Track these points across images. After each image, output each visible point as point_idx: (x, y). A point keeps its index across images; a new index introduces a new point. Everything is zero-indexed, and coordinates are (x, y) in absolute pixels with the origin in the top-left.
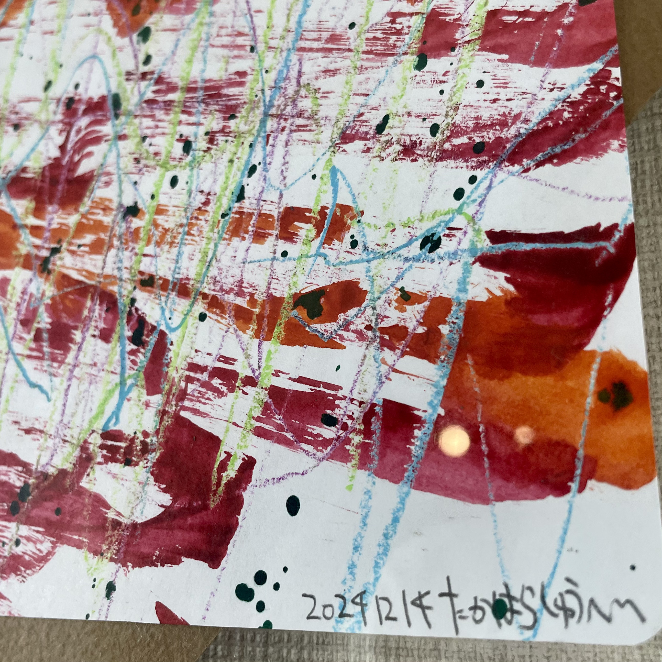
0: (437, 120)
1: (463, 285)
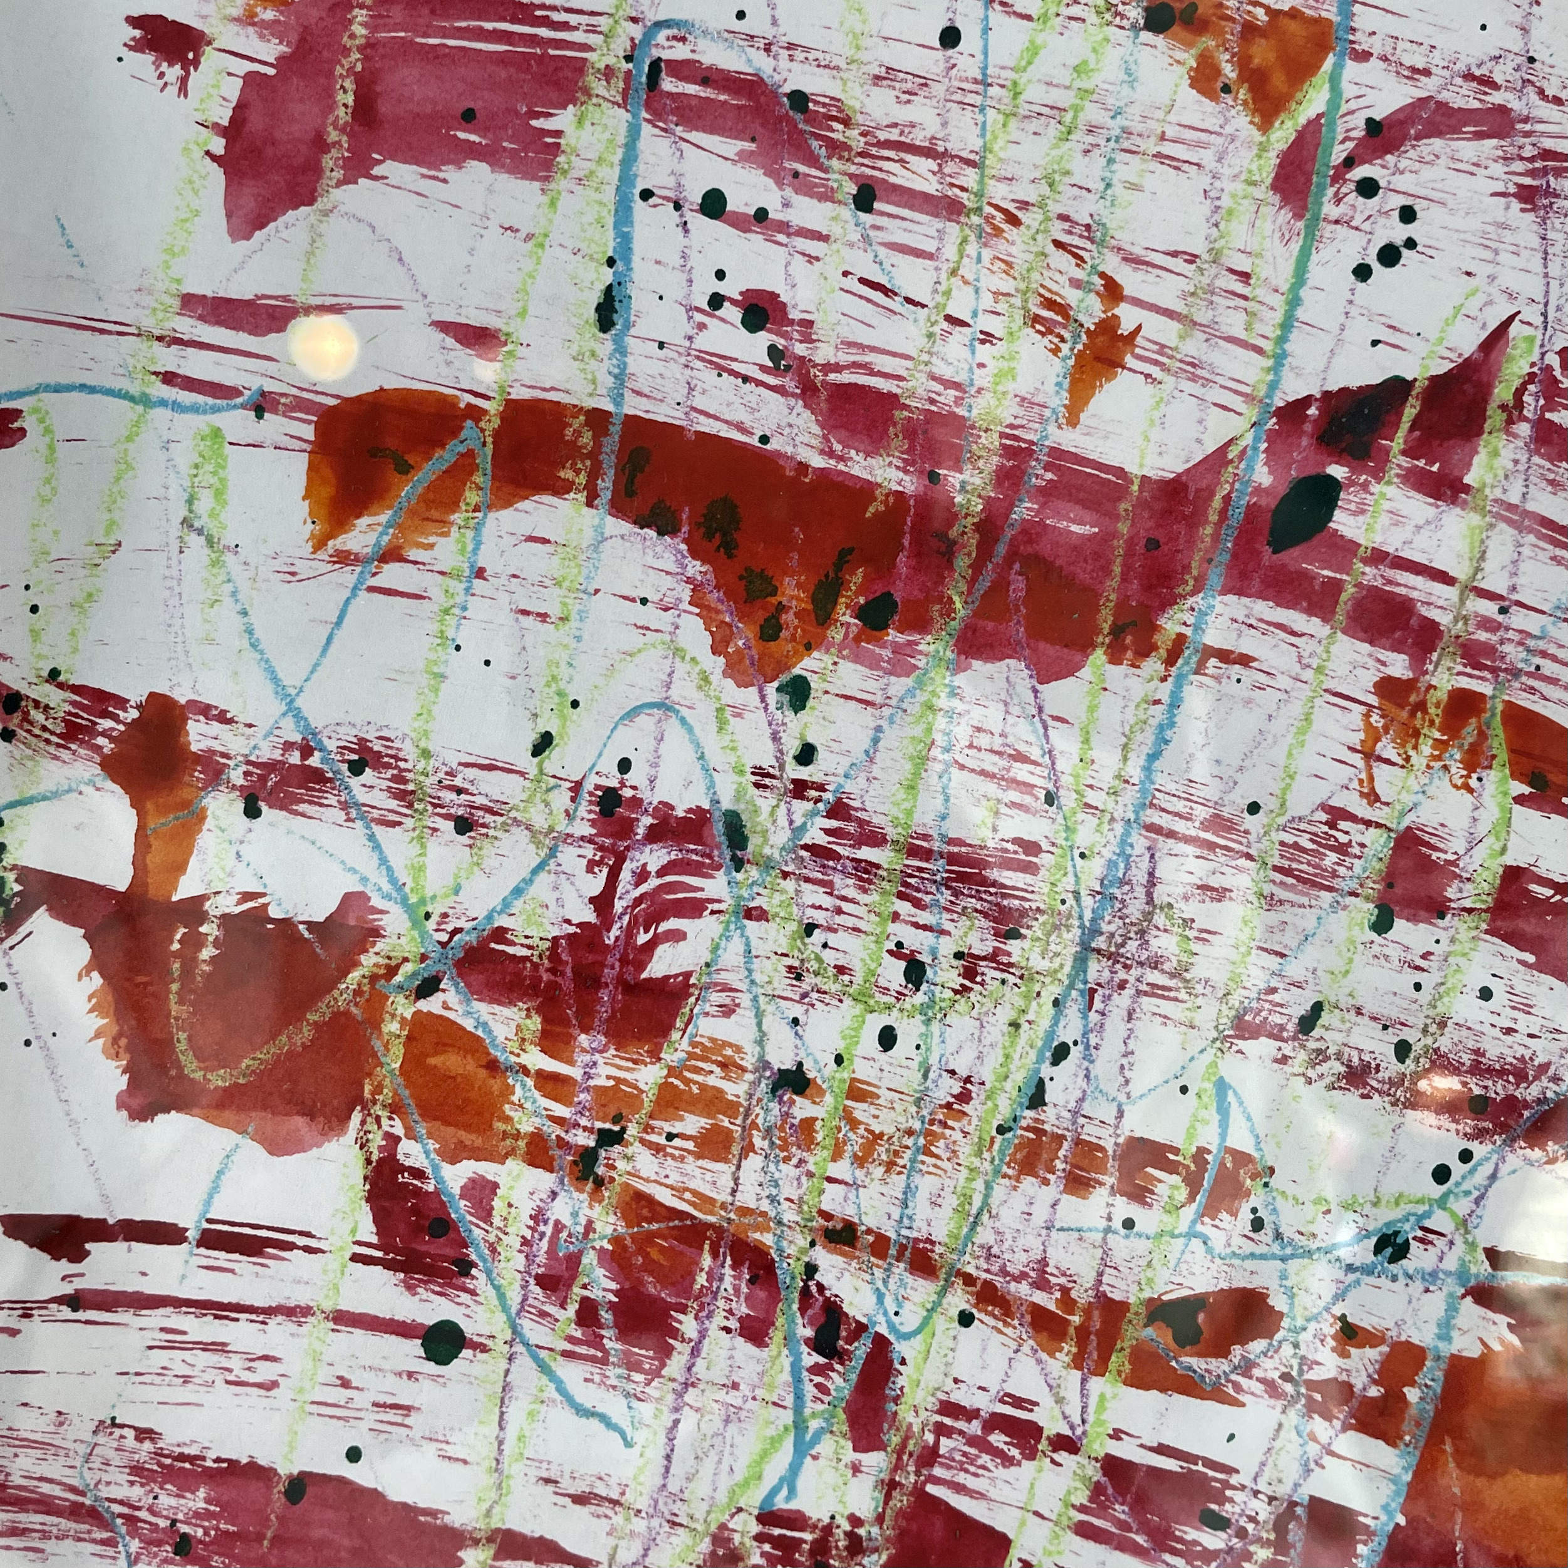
0: (1408, 1035)
1: (1446, 1328)
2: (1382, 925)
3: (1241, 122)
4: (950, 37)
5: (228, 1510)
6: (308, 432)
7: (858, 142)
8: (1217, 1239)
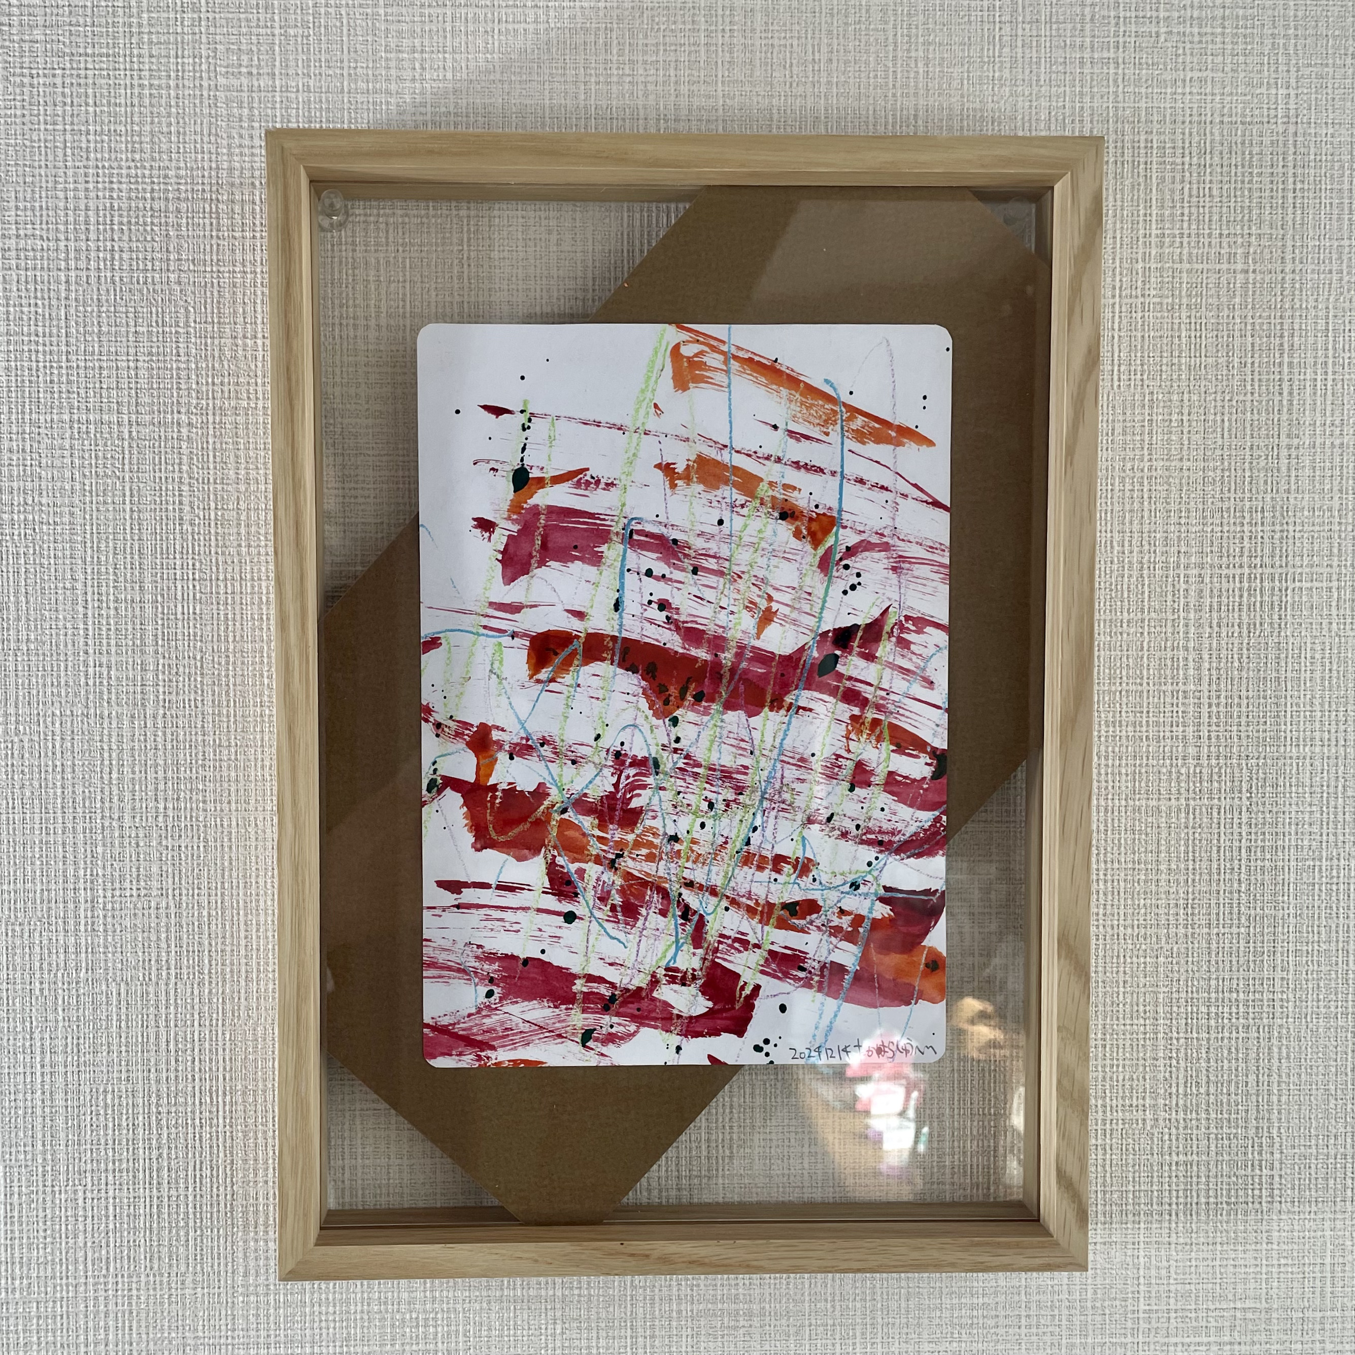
0: (860, 823)
1: (871, 910)
2: (852, 790)
3: (809, 547)
4: (721, 522)
5: (505, 969)
6: (528, 643)
7: (693, 554)
8: (802, 885)
